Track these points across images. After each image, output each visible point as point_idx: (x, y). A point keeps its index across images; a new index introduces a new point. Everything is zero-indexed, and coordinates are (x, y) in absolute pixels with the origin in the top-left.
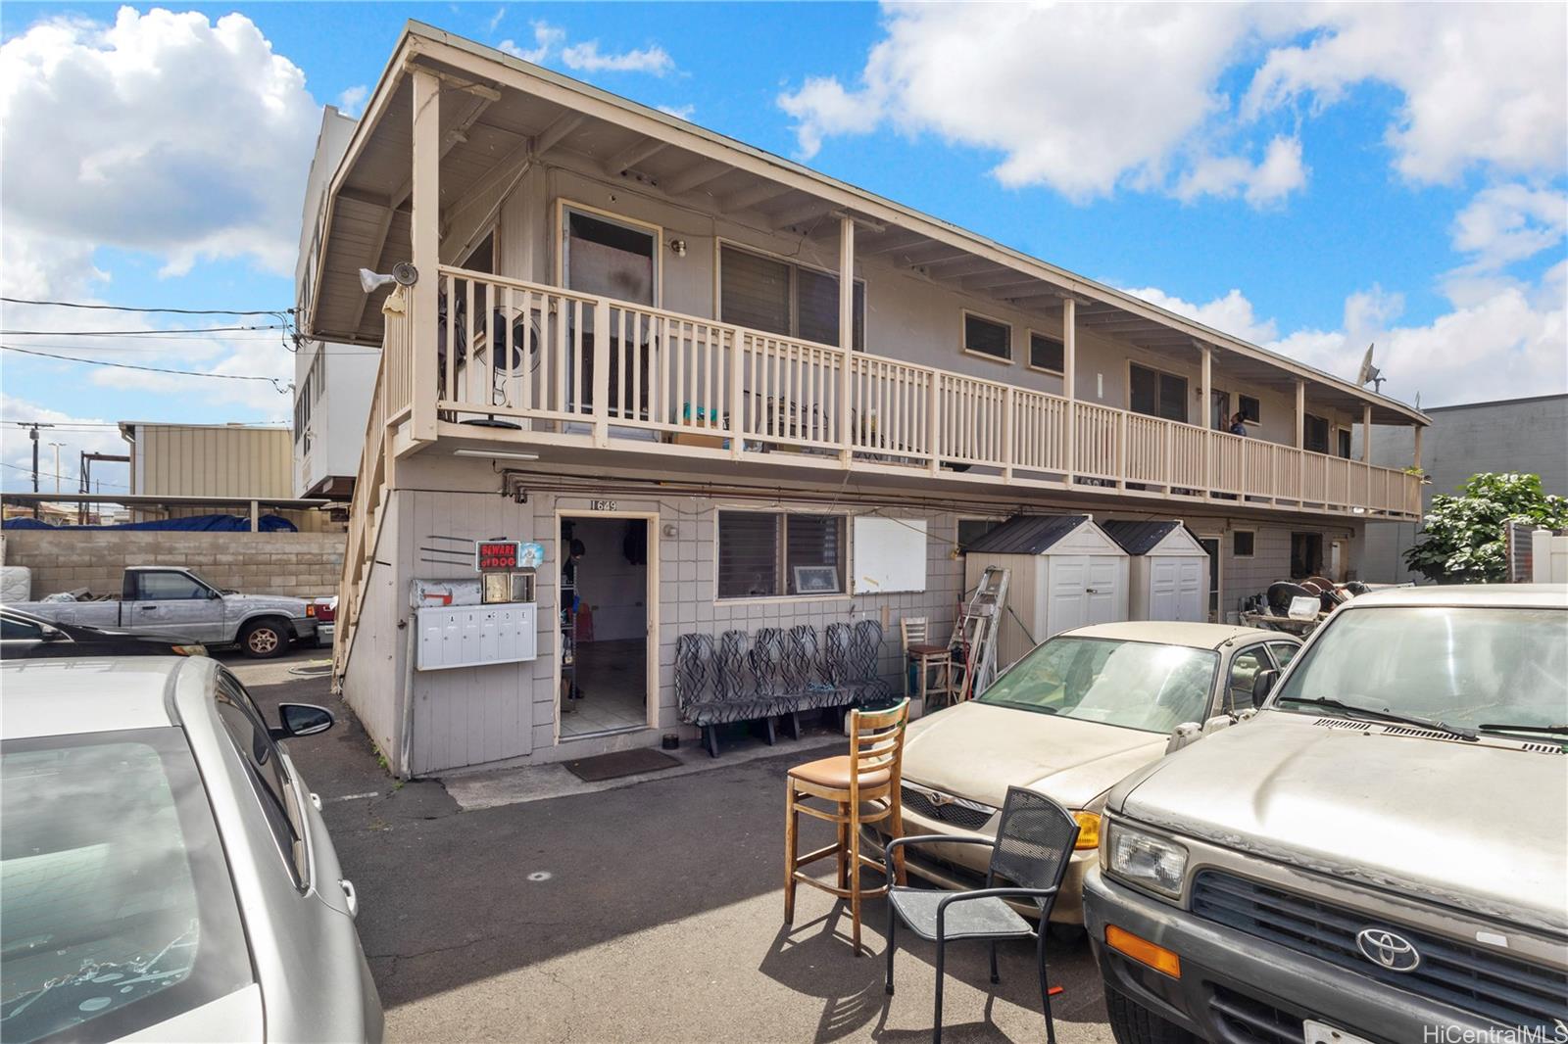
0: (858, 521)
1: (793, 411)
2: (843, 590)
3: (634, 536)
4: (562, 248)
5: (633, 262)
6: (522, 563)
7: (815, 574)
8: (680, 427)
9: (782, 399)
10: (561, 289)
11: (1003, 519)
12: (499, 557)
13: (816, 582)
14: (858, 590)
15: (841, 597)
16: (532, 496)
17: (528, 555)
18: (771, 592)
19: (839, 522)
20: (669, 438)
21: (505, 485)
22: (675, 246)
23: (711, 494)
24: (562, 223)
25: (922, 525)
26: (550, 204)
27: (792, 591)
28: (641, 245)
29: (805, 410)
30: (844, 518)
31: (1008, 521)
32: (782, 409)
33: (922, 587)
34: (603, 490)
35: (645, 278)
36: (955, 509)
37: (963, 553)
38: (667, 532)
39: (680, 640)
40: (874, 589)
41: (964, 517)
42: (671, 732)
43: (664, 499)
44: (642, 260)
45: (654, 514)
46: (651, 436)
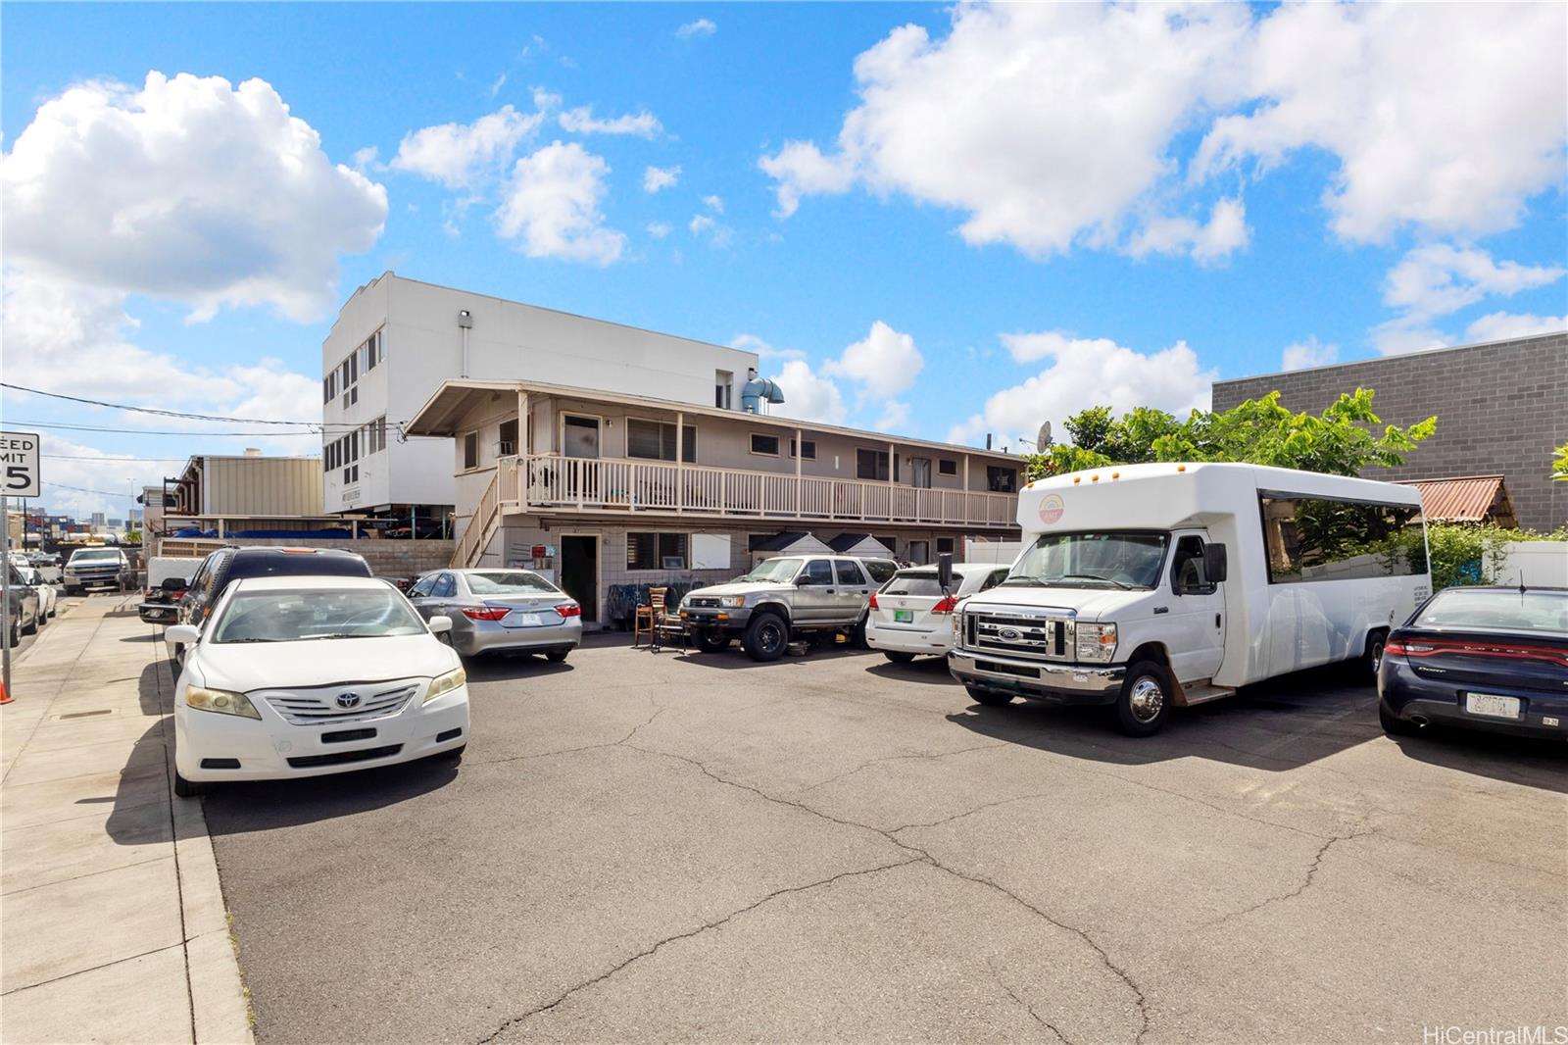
0: (693, 535)
1: (661, 489)
2: (686, 567)
3: (591, 542)
4: (562, 430)
5: (591, 431)
6: (547, 554)
7: (674, 560)
8: (609, 503)
9: (656, 484)
10: (563, 457)
11: (775, 534)
12: (539, 552)
13: (674, 564)
14: (695, 567)
15: (686, 571)
16: (552, 528)
17: (550, 551)
18: (652, 568)
19: (685, 536)
20: (605, 507)
21: (541, 523)
22: (607, 423)
23: (623, 525)
24: (562, 420)
25: (728, 537)
26: (558, 413)
27: (661, 568)
28: (594, 424)
29: (666, 488)
30: (687, 534)
31: (778, 535)
32: (656, 489)
33: (728, 566)
34: (578, 525)
35: (595, 439)
36: (747, 529)
37: (751, 551)
38: (605, 542)
39: (610, 587)
40: (702, 567)
41: (752, 533)
42: (606, 625)
43: (604, 528)
44: (594, 430)
45: (598, 535)
46: (598, 507)
